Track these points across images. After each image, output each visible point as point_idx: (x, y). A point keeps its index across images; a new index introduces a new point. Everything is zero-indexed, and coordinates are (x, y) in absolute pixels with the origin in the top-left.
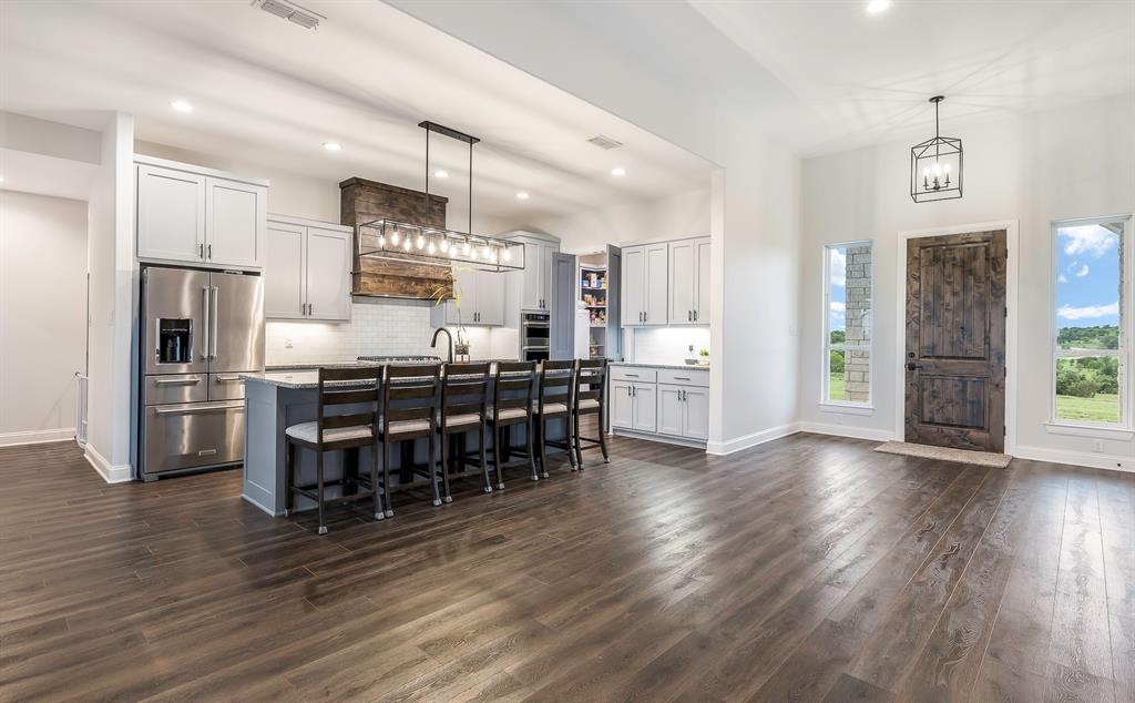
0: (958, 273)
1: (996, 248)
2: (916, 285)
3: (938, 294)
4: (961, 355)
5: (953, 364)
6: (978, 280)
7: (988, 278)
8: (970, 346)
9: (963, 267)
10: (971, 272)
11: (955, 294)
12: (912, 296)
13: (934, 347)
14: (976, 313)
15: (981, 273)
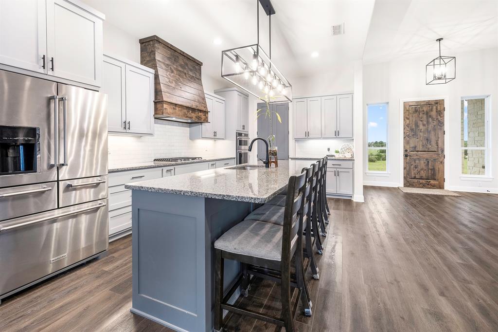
0: (425, 116)
1: (440, 107)
2: (408, 121)
3: (417, 125)
4: (426, 150)
5: (424, 154)
6: (433, 119)
7: (437, 119)
8: (430, 146)
9: (427, 114)
10: (430, 116)
11: (424, 125)
12: (406, 126)
13: (415, 147)
14: (432, 133)
15: (434, 117)
